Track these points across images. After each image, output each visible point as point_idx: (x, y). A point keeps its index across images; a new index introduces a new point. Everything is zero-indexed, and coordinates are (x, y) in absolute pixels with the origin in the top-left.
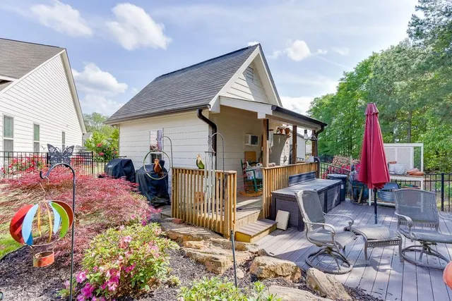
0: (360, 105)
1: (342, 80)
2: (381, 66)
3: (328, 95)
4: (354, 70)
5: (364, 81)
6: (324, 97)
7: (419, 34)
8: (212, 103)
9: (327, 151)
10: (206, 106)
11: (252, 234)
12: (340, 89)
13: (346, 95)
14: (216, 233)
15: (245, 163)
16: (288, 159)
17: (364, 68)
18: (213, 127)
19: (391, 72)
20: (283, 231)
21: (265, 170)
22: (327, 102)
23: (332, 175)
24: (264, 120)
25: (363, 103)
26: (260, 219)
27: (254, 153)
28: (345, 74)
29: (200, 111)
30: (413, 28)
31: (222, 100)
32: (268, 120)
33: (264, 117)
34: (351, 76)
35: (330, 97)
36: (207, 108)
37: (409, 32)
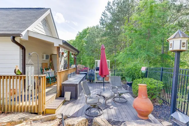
0: (84, 45)
1: (78, 34)
2: (91, 32)
3: (72, 40)
4: (82, 32)
5: (85, 36)
6: (71, 41)
7: (103, 24)
8: (23, 33)
9: (72, 62)
10: (19, 35)
11: (56, 108)
12: (77, 38)
13: (79, 41)
14: (32, 113)
15: (43, 69)
16: (63, 66)
17: (85, 32)
18: (23, 48)
19: (94, 35)
20: (69, 102)
21: (59, 73)
22: (72, 42)
23: (82, 72)
24: (57, 47)
25: (85, 45)
26: (56, 98)
27: (47, 64)
28: (79, 32)
29: (14, 38)
30: (101, 21)
31: (29, 33)
32: (59, 47)
33: (58, 46)
34: (81, 33)
35: (73, 41)
36: (20, 36)
37: (100, 22)
